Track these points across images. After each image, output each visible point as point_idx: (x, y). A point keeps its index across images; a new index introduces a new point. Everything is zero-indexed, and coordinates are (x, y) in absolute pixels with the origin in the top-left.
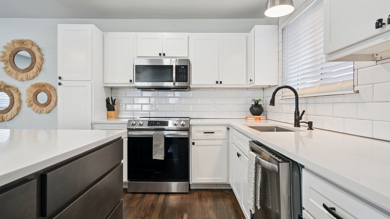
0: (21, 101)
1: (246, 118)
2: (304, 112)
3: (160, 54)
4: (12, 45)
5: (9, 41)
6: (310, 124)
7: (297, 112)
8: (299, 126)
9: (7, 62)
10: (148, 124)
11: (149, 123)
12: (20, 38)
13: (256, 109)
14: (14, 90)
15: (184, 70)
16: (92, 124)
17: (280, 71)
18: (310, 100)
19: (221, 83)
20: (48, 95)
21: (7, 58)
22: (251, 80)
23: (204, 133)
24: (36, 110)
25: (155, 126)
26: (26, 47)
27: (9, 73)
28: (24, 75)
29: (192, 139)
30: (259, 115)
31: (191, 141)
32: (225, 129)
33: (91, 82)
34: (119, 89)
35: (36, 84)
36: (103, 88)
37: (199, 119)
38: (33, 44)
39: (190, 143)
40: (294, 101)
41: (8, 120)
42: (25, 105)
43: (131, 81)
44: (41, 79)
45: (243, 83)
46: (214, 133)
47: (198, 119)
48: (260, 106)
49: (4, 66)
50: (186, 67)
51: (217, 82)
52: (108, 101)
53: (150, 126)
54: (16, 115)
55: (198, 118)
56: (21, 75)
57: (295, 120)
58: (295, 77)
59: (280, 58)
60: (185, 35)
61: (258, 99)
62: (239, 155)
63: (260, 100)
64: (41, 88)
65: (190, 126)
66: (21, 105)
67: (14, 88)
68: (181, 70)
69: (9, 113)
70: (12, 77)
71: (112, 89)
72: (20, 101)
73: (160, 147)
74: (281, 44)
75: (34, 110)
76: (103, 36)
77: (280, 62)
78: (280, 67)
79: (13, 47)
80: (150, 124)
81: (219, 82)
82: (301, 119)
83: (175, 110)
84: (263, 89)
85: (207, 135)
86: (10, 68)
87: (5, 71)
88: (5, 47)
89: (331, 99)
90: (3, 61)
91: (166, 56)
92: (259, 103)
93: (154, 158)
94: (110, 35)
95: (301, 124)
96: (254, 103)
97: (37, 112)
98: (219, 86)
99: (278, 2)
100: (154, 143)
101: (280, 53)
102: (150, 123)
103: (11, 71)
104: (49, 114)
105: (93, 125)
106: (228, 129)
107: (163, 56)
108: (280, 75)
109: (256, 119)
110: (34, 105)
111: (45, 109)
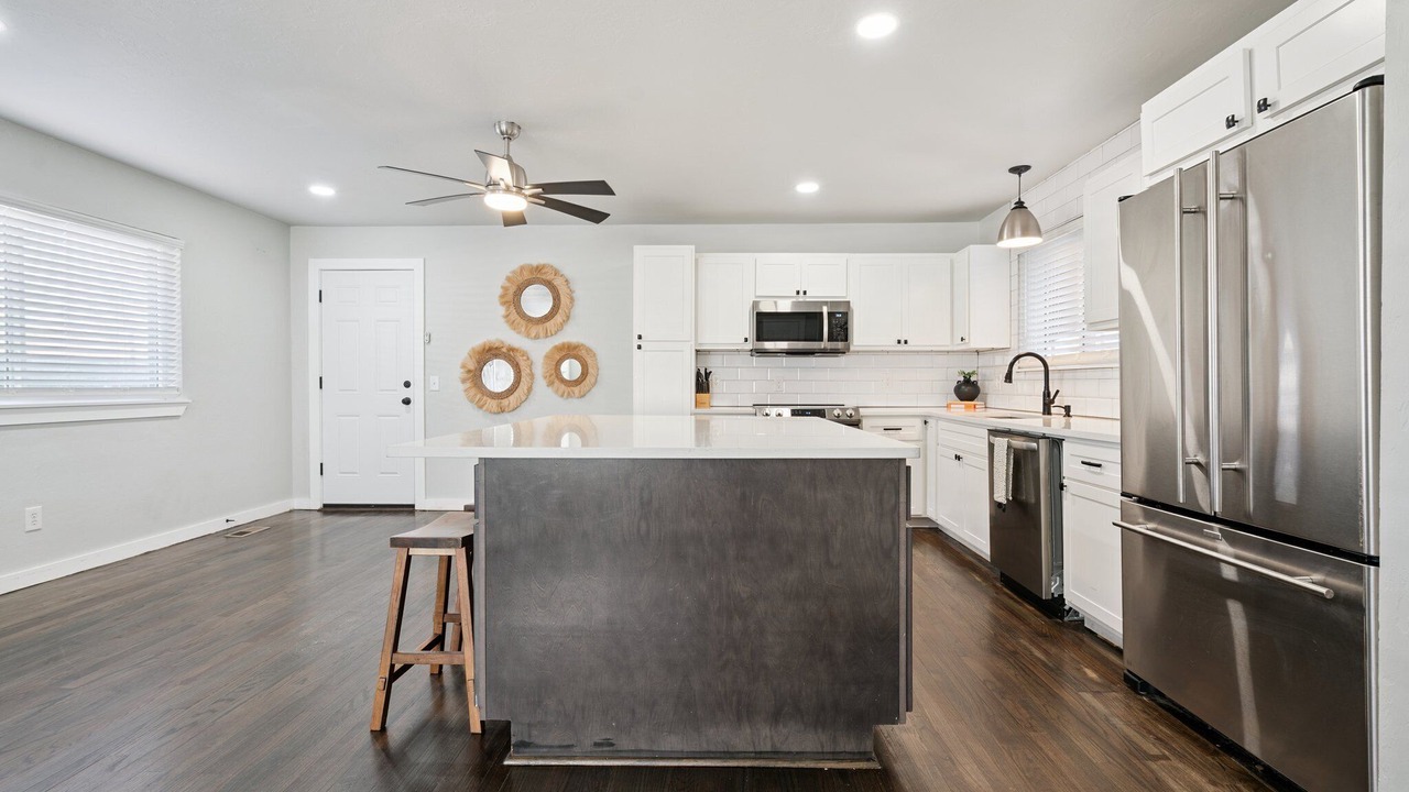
1: (948, 406)
2: (1058, 391)
3: (798, 293)
4: (518, 273)
5: (515, 266)
6: (1067, 409)
7: (1047, 394)
8: (1049, 413)
9: (508, 304)
12: (535, 261)
13: (965, 389)
14: (523, 356)
15: (842, 321)
17: (1015, 324)
18: (1066, 375)
19: (906, 342)
20: (582, 365)
21: (510, 297)
22: (962, 339)
23: (884, 430)
24: (560, 393)
26: (544, 277)
27: (512, 324)
28: (540, 328)
30: (972, 400)
32: (919, 423)
35: (563, 344)
36: (693, 352)
38: (556, 273)
40: (1042, 376)
41: (509, 409)
42: (540, 384)
43: (747, 340)
44: (570, 335)
45: (944, 341)
46: (901, 429)
48: (974, 384)
49: (504, 313)
50: (845, 314)
51: (899, 342)
52: (698, 374)
54: (525, 401)
56: (534, 330)
57: (1045, 404)
58: (1040, 330)
59: (1014, 301)
60: (841, 258)
61: (970, 371)
62: (958, 458)
63: (973, 373)
64: (569, 351)
65: (861, 419)
66: (533, 383)
67: (521, 353)
68: (836, 321)
69: (511, 398)
70: (519, 333)
71: (704, 353)
72: (532, 376)
74: (1015, 279)
75: (557, 392)
76: (696, 260)
77: (1015, 308)
78: (1015, 316)
79: (519, 277)
81: (903, 342)
82: (1053, 402)
84: (978, 352)
85: (889, 434)
86: (514, 316)
87: (507, 322)
89: (1098, 374)
90: (504, 303)
92: (973, 379)
94: (710, 259)
95: (1053, 410)
96: (962, 379)
97: (562, 396)
98: (902, 347)
99: (1019, 233)
101: (1015, 294)
103: (516, 322)
104: (583, 399)
106: (926, 422)
107: (803, 296)
108: (1015, 331)
109: (967, 407)
110: (557, 383)
111: (576, 390)
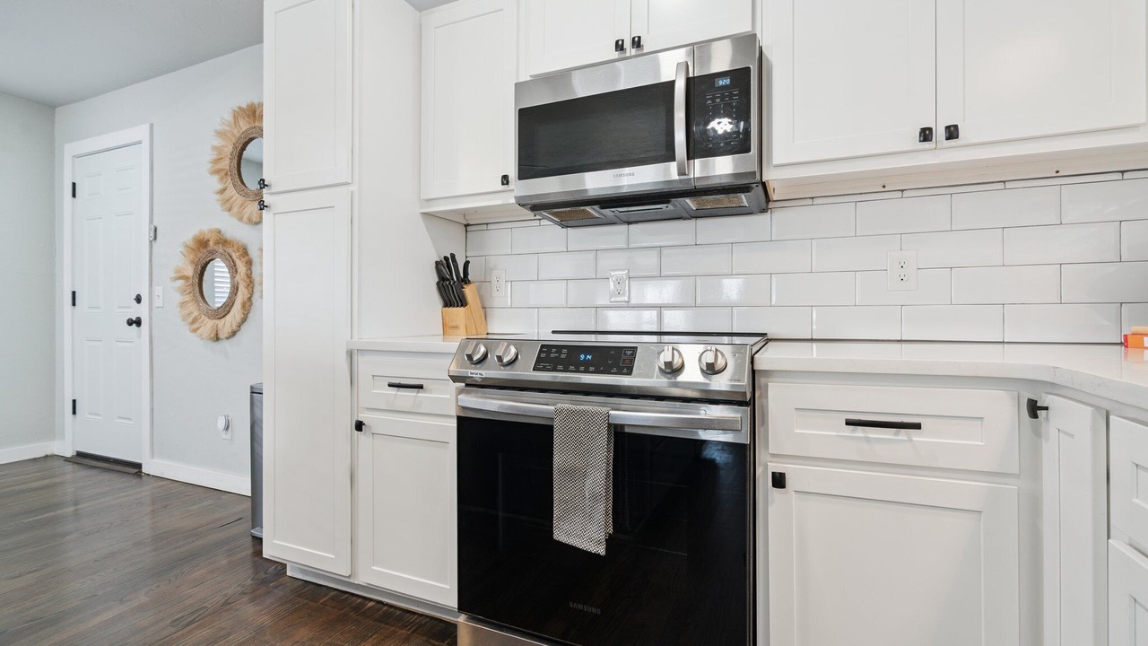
0: (251, 282)
1: (1129, 342)
3: (619, 46)
4: (233, 125)
5: (228, 113)
9: (226, 174)
10: (539, 360)
11: (543, 355)
14: (239, 250)
15: (731, 96)
16: (350, 354)
21: (225, 164)
23: (849, 423)
25: (566, 370)
27: (228, 205)
29: (773, 455)
31: (765, 467)
32: (1004, 410)
33: (351, 188)
34: (490, 227)
36: (420, 221)
37: (815, 345)
39: (759, 471)
41: (226, 335)
43: (505, 180)
46: (917, 426)
47: (809, 344)
49: (219, 187)
50: (742, 77)
51: (927, 135)
52: (441, 269)
53: (544, 369)
54: (243, 322)
55: (812, 340)
65: (760, 380)
66: (252, 295)
67: (236, 247)
68: (713, 100)
69: (228, 318)
70: (233, 215)
71: (469, 229)
73: (588, 482)
76: (420, 27)
79: (236, 130)
80: (548, 360)
81: (940, 133)
83: (698, 302)
85: (868, 440)
86: (231, 191)
87: (221, 200)
88: (220, 134)
90: (217, 172)
91: (648, 46)
93: (559, 535)
100: (558, 459)
102: (551, 356)
103: (234, 198)
105: (355, 357)
106: (1034, 409)
107: (634, 51)
